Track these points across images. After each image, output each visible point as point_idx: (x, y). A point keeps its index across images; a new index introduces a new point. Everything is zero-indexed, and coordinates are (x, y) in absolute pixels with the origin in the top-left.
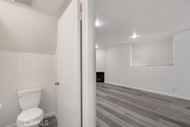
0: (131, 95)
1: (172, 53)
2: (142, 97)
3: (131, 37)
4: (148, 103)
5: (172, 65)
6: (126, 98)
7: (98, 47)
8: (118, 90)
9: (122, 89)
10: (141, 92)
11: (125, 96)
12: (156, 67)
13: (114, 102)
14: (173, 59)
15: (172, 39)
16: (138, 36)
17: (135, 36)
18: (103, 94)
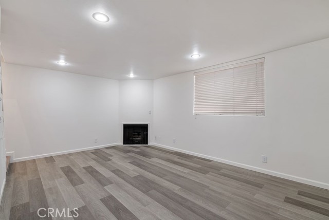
0: (187, 171)
1: (263, 91)
2: (207, 175)
3: (189, 57)
4: (214, 191)
5: (263, 112)
6: (176, 179)
7: (135, 76)
8: (168, 160)
9: (176, 159)
10: (209, 163)
11: (175, 174)
12: (236, 115)
13: (146, 192)
14: (264, 102)
15: (262, 64)
16: (202, 56)
17: (196, 55)
18: (134, 170)
